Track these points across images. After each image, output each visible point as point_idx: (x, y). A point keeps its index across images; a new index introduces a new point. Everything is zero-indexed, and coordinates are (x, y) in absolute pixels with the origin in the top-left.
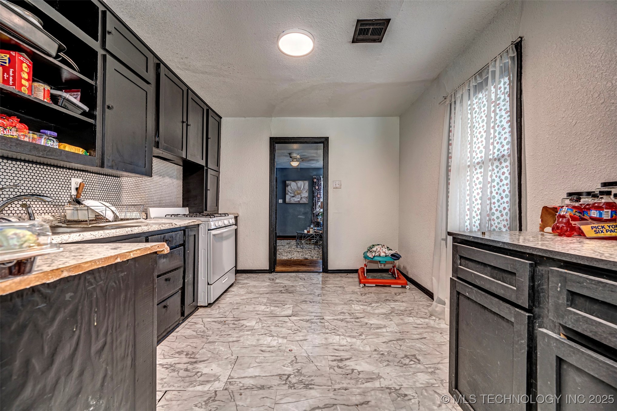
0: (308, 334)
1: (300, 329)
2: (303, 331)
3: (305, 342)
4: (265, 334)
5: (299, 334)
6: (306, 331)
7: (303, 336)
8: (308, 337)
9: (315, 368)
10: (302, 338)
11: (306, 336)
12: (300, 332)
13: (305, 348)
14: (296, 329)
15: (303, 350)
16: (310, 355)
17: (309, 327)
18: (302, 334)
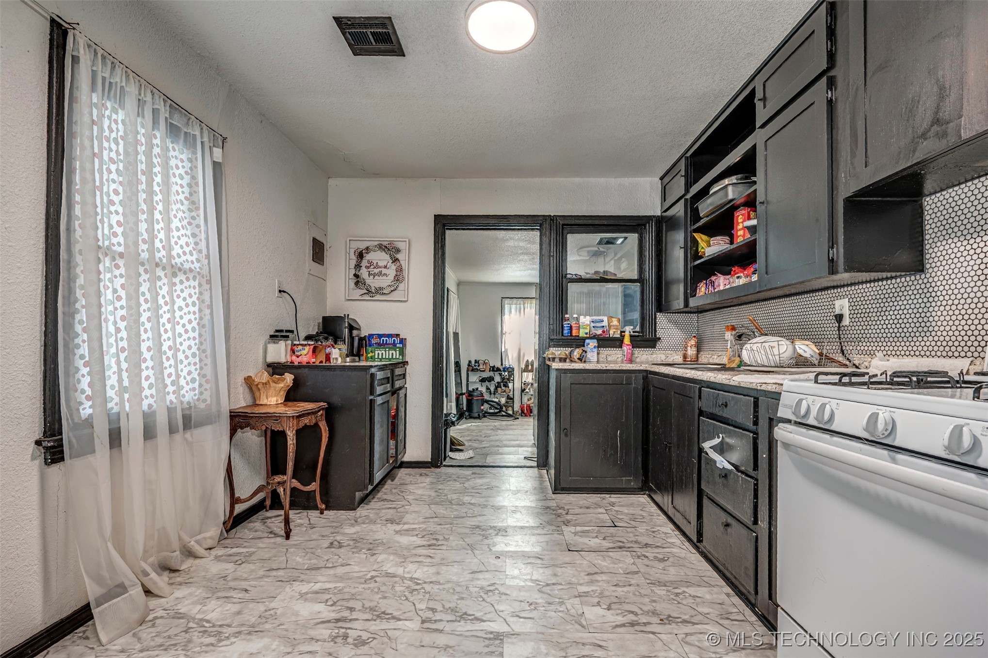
0: (468, 583)
1: (482, 594)
2: (477, 589)
3: (475, 569)
4: (548, 585)
5: (485, 583)
6: (472, 589)
7: (478, 579)
8: (469, 576)
9: (465, 540)
10: (480, 576)
11: (472, 580)
12: (482, 588)
13: (476, 560)
14: (490, 594)
15: (479, 557)
16: (470, 552)
17: (462, 598)
18: (479, 582)
